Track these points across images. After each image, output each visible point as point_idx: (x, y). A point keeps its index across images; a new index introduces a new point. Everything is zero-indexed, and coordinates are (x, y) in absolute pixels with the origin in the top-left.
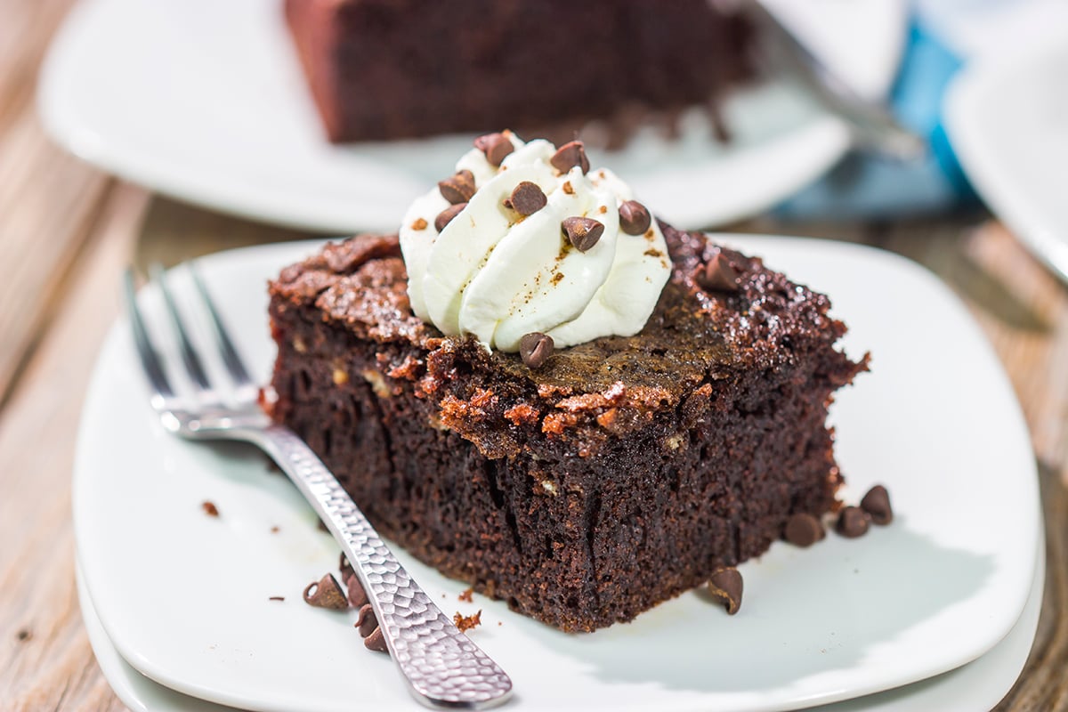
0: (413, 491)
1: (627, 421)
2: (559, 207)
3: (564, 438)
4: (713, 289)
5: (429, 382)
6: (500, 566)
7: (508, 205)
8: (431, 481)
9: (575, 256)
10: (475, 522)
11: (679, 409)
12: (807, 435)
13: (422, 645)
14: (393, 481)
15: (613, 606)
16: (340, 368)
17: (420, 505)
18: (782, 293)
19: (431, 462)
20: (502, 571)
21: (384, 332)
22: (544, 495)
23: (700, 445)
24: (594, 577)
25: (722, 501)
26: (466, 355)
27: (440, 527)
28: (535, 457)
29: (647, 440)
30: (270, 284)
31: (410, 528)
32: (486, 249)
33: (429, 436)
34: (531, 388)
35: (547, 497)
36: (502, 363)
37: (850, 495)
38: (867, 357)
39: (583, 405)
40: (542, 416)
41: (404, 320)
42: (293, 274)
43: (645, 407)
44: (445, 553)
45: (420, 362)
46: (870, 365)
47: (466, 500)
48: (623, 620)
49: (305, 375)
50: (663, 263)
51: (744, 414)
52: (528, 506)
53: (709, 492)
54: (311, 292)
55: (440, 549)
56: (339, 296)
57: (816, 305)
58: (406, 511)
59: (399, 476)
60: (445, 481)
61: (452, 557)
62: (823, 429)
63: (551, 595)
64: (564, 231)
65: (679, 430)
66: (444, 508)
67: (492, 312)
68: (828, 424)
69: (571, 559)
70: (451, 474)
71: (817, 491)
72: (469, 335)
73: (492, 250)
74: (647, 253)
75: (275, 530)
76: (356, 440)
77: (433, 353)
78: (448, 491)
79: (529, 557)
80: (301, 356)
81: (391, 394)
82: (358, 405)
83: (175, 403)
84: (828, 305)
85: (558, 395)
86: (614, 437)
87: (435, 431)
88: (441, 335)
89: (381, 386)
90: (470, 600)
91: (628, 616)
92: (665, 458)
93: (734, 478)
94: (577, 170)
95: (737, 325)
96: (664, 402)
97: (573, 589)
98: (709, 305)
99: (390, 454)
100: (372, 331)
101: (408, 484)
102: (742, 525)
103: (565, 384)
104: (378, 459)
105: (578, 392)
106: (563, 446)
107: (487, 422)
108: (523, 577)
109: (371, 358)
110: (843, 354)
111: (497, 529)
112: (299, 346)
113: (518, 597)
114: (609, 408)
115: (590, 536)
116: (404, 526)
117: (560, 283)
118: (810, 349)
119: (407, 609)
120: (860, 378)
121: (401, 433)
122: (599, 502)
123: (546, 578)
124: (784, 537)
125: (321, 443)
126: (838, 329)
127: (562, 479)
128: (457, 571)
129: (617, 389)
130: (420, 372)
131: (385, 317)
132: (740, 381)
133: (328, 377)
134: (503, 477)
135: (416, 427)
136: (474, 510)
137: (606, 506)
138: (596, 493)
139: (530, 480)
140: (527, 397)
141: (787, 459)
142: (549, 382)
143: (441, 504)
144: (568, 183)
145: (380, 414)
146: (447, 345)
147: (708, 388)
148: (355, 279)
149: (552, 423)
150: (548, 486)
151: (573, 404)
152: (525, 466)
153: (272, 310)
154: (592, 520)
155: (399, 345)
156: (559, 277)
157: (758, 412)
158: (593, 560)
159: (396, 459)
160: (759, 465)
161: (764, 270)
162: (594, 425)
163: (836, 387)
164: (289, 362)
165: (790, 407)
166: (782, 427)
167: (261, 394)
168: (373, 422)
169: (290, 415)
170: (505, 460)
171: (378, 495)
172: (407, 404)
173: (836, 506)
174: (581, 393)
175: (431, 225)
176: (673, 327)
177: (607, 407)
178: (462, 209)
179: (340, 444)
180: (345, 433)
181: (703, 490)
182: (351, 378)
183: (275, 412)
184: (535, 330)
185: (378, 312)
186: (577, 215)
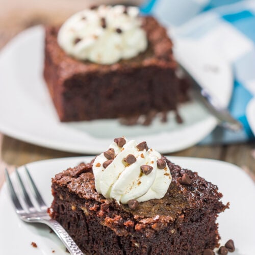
0: (95, 242)
1: (160, 226)
2: (140, 162)
3: (142, 231)
4: (184, 184)
5: (101, 212)
7: (125, 161)
8: (100, 239)
9: (144, 177)
10: (113, 252)
11: (175, 222)
12: (210, 226)
14: (88, 238)
16: (73, 205)
17: (97, 246)
18: (204, 185)
19: (101, 234)
21: (87, 196)
22: (135, 247)
23: (180, 231)
25: (186, 246)
26: (112, 205)
27: (103, 253)
28: (133, 236)
29: (166, 231)
30: (52, 179)
31: (93, 252)
32: (118, 174)
33: (100, 227)
34: (131, 216)
36: (123, 207)
37: (222, 243)
38: (228, 204)
39: (147, 222)
40: (135, 224)
41: (94, 193)
42: (60, 177)
43: (165, 222)
45: (98, 206)
46: (229, 206)
47: (111, 246)
49: (62, 206)
50: (169, 177)
51: (193, 222)
52: (130, 249)
53: (182, 244)
54: (65, 183)
56: (74, 185)
57: (214, 189)
58: (92, 247)
59: (91, 237)
60: (105, 240)
62: (215, 224)
64: (141, 169)
65: (174, 228)
66: (104, 248)
67: (120, 193)
68: (216, 222)
70: (107, 239)
71: (212, 242)
72: (113, 199)
73: (120, 174)
74: (165, 174)
75: (53, 251)
76: (78, 226)
77: (103, 204)
78: (106, 243)
80: (62, 201)
81: (89, 214)
82: (79, 217)
83: (22, 212)
84: (217, 189)
85: (140, 218)
86: (156, 231)
87: (102, 226)
88: (105, 199)
89: (86, 211)
92: (170, 236)
93: (189, 240)
94: (145, 150)
95: (191, 195)
96: (170, 221)
98: (183, 189)
99: (88, 231)
100: (84, 196)
101: (94, 240)
102: (191, 253)
103: (142, 215)
104: (84, 232)
105: (145, 217)
106: (141, 234)
107: (119, 225)
109: (83, 203)
110: (221, 203)
112: (61, 198)
116: (92, 252)
117: (140, 185)
118: (212, 202)
120: (226, 210)
121: (92, 225)
122: (151, 249)
125: (67, 226)
126: (220, 195)
127: (141, 243)
129: (157, 217)
130: (98, 209)
131: (88, 192)
132: (192, 213)
133: (70, 208)
134: (123, 241)
135: (96, 224)
136: (113, 249)
137: (153, 250)
138: (150, 247)
139: (131, 242)
140: (130, 218)
141: (204, 233)
142: (137, 214)
143: (103, 246)
144: (142, 154)
145: (86, 220)
146: (107, 202)
147: (183, 216)
148: (78, 179)
149: (138, 227)
150: (136, 244)
151: (144, 221)
152: (129, 238)
153: (53, 187)
154: (149, 254)
155: (92, 201)
156: (140, 183)
157: (197, 221)
159: (90, 232)
160: (197, 236)
161: (198, 177)
162: (150, 228)
163: (219, 213)
164: (57, 202)
165: (206, 219)
166: (203, 224)
167: (48, 211)
168: (83, 221)
169: (57, 217)
170: (123, 236)
171: (84, 242)
172: (94, 218)
173: (218, 245)
174: (146, 218)
175: (102, 166)
176: (172, 196)
177: (154, 222)
178: (111, 162)
179: (72, 226)
180: (74, 223)
181: (181, 244)
182: (77, 208)
183: (53, 216)
184: (133, 198)
185: (86, 190)
186: (145, 164)
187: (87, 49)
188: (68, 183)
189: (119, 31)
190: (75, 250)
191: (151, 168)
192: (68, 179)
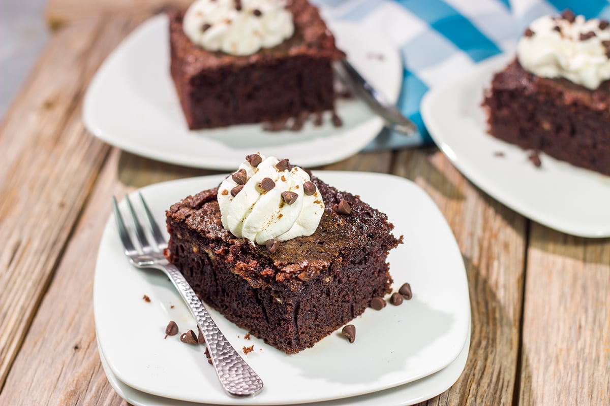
0: (225, 294)
1: (309, 275)
2: (280, 188)
3: (285, 283)
4: (342, 214)
5: (230, 257)
6: (260, 326)
7: (260, 186)
8: (232, 291)
9: (287, 207)
10: (250, 309)
11: (330, 268)
12: (379, 268)
13: (228, 368)
14: (217, 289)
15: (305, 342)
16: (196, 247)
17: (228, 300)
18: (368, 214)
19: (232, 285)
20: (261, 328)
21: (212, 235)
22: (277, 303)
23: (338, 278)
24: (297, 333)
25: (346, 297)
26: (245, 247)
27: (236, 309)
28: (273, 289)
29: (318, 280)
30: (167, 211)
31: (225, 307)
32: (251, 205)
33: (231, 275)
34: (271, 262)
35: (278, 304)
36: (259, 250)
37: (395, 287)
38: (402, 237)
39: (292, 270)
40: (276, 273)
41: (220, 230)
42: (177, 209)
43: (317, 269)
44: (239, 318)
45: (227, 248)
46: (403, 241)
47: (246, 301)
48: (309, 347)
49: (181, 246)
50: (321, 206)
51: (354, 264)
52: (271, 306)
53: (341, 295)
54: (183, 217)
55: (236, 316)
56: (194, 220)
57: (381, 218)
58: (223, 301)
59: (220, 288)
60: (238, 293)
61: (241, 320)
62: (385, 264)
63: (280, 340)
64: (282, 197)
65: (330, 275)
66: (237, 302)
67: (254, 230)
68: (387, 261)
69: (288, 328)
70: (240, 291)
71: (383, 287)
72: (246, 239)
73: (254, 205)
74: (315, 202)
75: (172, 307)
76: (202, 273)
77: (232, 246)
78: (239, 296)
79: (272, 324)
80: (180, 240)
81: (216, 259)
82: (203, 261)
83: (133, 253)
84: (386, 218)
85: (282, 265)
86: (304, 282)
87: (233, 274)
88: (235, 238)
89: (211, 254)
90: (249, 339)
91: (311, 345)
92: (325, 286)
93: (351, 288)
94: (287, 170)
95: (352, 229)
96: (324, 266)
97: (290, 338)
98: (340, 221)
99: (216, 280)
100: (208, 235)
101: (224, 291)
102: (354, 305)
103: (285, 260)
104: (212, 281)
106: (285, 287)
107: (255, 273)
108: (269, 331)
109: (207, 244)
110: (392, 236)
111: (259, 313)
112: (179, 236)
113: (268, 339)
114: (303, 271)
115: (296, 318)
116: (222, 306)
117: (281, 219)
118: (380, 237)
119: (222, 351)
120: (400, 245)
121: (220, 273)
122: (299, 306)
123: (279, 334)
124: (370, 306)
125: (189, 272)
126: (391, 227)
127: (284, 298)
128: (244, 325)
129: (305, 263)
130: (227, 252)
131: (212, 229)
132: (353, 253)
133: (191, 249)
134: (261, 294)
135: (226, 272)
136: (249, 305)
137: (301, 307)
138: (298, 302)
139: (272, 297)
140: (269, 265)
141: (371, 278)
142: (278, 259)
143: (236, 300)
144: (283, 176)
145: (212, 266)
146: (237, 243)
147: (341, 258)
148: (200, 211)
150: (279, 300)
151: (288, 269)
152: (269, 292)
153: (168, 222)
154: (296, 312)
155: (218, 241)
156: (281, 216)
157: (360, 263)
158: (297, 327)
159: (218, 282)
160: (361, 282)
161: (360, 202)
162: (297, 278)
163: (390, 250)
164: (175, 241)
165: (372, 259)
166: (370, 266)
167: (165, 251)
168: (209, 267)
169: (176, 260)
170: (261, 288)
171: (212, 293)
172: (222, 263)
173: (390, 291)
174: (291, 264)
175: (230, 193)
176: (326, 231)
177: (301, 271)
178: (242, 188)
179: (196, 273)
180: (198, 269)
181: (339, 295)
182: (200, 251)
183: (171, 259)
184: (272, 238)
185: (210, 226)
186: (287, 190)
187: (219, 38)
188: (187, 217)
189: (258, 13)
190: (197, 308)
191: (296, 196)
192: (186, 211)
